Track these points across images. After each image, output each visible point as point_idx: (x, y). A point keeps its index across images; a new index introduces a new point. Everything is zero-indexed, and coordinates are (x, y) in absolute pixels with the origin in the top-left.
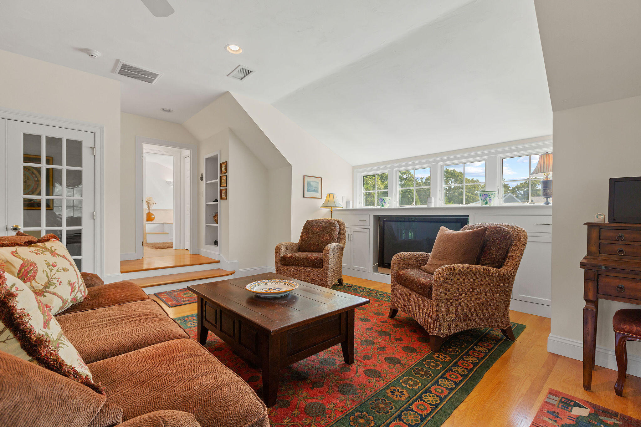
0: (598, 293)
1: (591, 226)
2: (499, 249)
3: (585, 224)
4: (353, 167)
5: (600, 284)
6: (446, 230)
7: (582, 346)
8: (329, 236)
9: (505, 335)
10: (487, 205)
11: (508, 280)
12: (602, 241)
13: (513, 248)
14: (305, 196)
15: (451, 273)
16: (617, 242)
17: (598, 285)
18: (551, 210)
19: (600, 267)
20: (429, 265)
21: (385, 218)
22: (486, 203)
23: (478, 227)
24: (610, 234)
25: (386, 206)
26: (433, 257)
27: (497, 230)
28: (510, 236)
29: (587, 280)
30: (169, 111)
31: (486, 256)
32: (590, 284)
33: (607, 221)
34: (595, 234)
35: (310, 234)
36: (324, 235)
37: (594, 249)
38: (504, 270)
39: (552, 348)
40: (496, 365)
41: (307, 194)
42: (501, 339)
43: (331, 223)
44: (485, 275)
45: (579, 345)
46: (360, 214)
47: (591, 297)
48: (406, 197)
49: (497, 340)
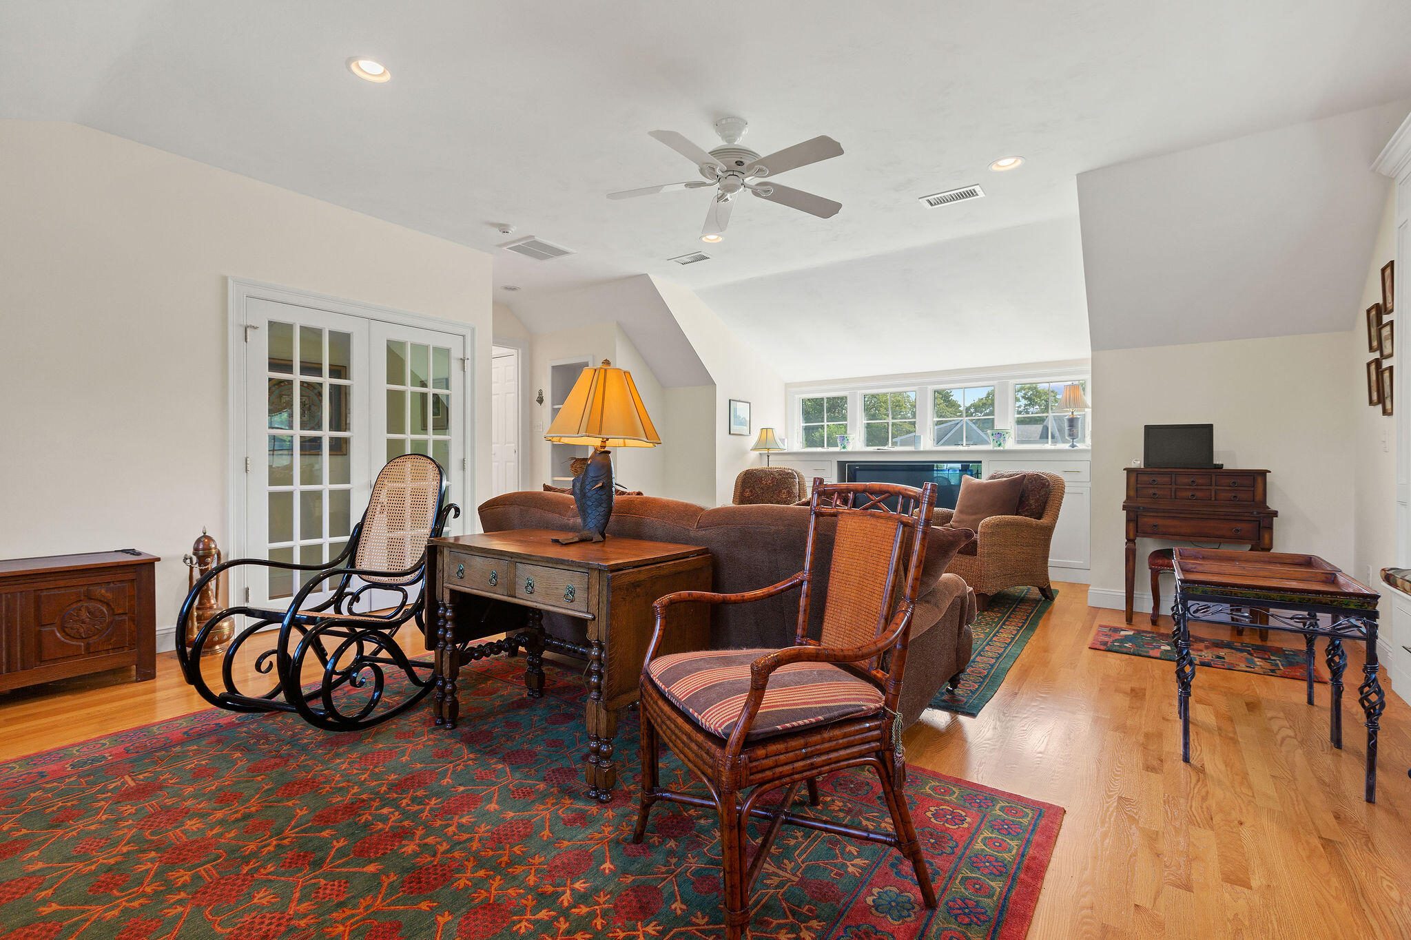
0: (1137, 532)
1: (1129, 471)
2: (1038, 499)
3: (1124, 470)
4: (786, 384)
5: (1139, 524)
6: (972, 480)
7: (1125, 595)
8: (788, 492)
9: (1043, 595)
10: (1001, 448)
11: (1048, 531)
12: (1139, 486)
13: (1052, 497)
14: (732, 432)
15: (997, 525)
16: (1151, 486)
17: (1137, 525)
18: (1090, 454)
19: (1139, 508)
20: (953, 521)
21: (857, 466)
22: (1000, 445)
23: (1011, 476)
24: (1145, 478)
25: (849, 449)
26: (961, 512)
27: (1035, 478)
28: (1049, 485)
29: (1128, 521)
30: (514, 289)
31: (1024, 508)
32: (1131, 525)
33: (1142, 467)
34: (1133, 479)
35: (757, 490)
36: (780, 491)
37: (1132, 493)
38: (1044, 521)
39: (1092, 602)
40: (1041, 623)
41: (734, 429)
42: (1040, 600)
43: (789, 473)
44: (1028, 526)
45: (1122, 594)
46: (810, 459)
47: (1132, 536)
48: (875, 435)
49: (1037, 601)
